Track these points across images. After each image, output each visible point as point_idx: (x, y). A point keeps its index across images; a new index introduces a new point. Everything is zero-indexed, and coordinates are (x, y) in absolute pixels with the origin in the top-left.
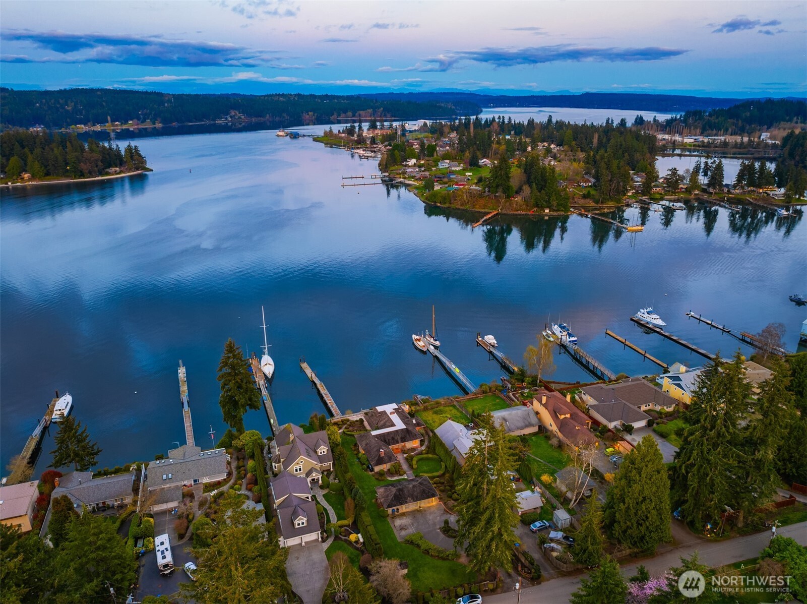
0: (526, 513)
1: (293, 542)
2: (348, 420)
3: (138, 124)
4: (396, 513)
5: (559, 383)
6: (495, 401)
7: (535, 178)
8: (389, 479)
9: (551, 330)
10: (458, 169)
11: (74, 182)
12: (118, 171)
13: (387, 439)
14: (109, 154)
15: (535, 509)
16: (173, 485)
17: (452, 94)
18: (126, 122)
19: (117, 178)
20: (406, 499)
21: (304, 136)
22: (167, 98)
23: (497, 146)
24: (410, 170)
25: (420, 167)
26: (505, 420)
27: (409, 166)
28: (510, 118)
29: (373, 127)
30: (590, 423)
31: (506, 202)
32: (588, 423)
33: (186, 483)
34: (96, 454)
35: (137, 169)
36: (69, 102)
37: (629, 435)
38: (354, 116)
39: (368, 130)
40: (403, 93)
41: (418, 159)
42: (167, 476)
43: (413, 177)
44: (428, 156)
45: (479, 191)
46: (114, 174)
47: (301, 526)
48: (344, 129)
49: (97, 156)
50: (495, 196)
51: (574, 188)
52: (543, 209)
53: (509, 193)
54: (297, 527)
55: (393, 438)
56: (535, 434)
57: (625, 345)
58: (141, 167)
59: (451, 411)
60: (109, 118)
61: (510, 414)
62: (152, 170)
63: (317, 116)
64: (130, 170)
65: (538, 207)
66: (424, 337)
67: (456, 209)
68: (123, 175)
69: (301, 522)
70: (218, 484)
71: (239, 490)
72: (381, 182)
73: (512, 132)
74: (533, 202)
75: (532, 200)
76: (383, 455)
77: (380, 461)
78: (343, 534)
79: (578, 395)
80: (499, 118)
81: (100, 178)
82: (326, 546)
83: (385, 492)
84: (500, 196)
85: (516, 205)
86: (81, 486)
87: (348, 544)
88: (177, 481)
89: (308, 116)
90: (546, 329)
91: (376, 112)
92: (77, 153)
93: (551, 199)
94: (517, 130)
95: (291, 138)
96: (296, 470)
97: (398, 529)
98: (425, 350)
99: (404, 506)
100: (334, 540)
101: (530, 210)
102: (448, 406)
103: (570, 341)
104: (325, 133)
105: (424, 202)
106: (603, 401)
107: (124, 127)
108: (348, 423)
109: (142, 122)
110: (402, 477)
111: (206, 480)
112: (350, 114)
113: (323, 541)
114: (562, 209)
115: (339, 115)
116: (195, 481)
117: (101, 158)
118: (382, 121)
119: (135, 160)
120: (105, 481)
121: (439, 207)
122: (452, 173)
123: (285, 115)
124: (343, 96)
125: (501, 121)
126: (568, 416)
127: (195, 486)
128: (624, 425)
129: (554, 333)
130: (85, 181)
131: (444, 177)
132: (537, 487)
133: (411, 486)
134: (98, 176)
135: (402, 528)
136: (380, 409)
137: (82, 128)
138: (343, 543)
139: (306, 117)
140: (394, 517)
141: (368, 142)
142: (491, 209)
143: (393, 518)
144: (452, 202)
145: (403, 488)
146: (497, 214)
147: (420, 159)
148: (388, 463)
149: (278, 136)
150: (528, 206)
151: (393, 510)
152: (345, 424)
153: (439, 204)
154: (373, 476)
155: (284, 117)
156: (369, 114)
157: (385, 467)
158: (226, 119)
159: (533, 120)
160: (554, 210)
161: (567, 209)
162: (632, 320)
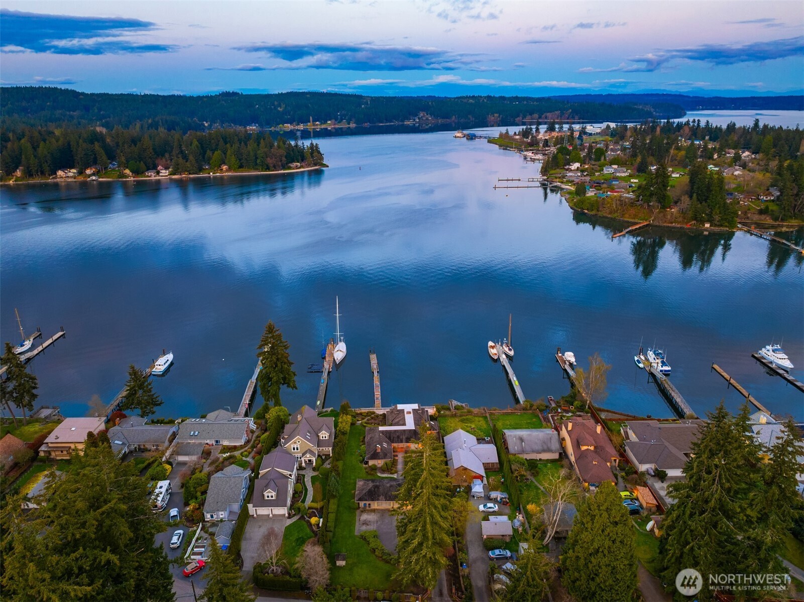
0: (492, 538)
1: (263, 511)
2: (374, 413)
3: (335, 124)
4: (368, 508)
5: (614, 413)
6: (532, 419)
7: (698, 188)
8: (379, 475)
9: (646, 355)
10: (623, 175)
11: (261, 175)
12: (299, 166)
13: (392, 437)
14: (293, 150)
15: (503, 536)
16: (198, 441)
17: (657, 95)
18: (325, 122)
19: (297, 172)
20: (379, 496)
21: (481, 137)
22: (365, 101)
23: (676, 152)
24: (571, 174)
25: (582, 171)
26: (521, 439)
27: (571, 170)
28: (708, 122)
29: (551, 129)
30: (617, 461)
31: (660, 212)
32: (615, 460)
33: (208, 441)
34: (159, 405)
35: (315, 165)
36: (282, 104)
37: (660, 482)
38: (540, 117)
39: (546, 132)
40: (602, 95)
41: (583, 162)
42: (194, 433)
43: (572, 182)
44: (595, 161)
45: (632, 199)
46: (296, 168)
47: (270, 498)
48: (520, 131)
49: (282, 152)
50: (649, 206)
51: (751, 202)
52: (703, 222)
53: (664, 202)
54: (266, 498)
55: (398, 437)
56: (553, 461)
57: (730, 383)
58: (319, 163)
59: (479, 422)
60: (311, 118)
61: (529, 435)
62: (328, 166)
63: (502, 117)
64: (309, 165)
65: (697, 221)
66: (502, 346)
67: (604, 217)
68: (302, 170)
69: (270, 495)
70: (235, 448)
71: (246, 456)
72: (540, 185)
73: (707, 138)
74: (690, 214)
75: (691, 212)
76: (379, 451)
77: (375, 456)
78: (308, 515)
79: (623, 429)
80: (694, 122)
81: (282, 172)
82: (289, 522)
83: (363, 485)
84: (653, 206)
85: (671, 216)
86: (132, 428)
87: (308, 525)
88: (201, 439)
89: (493, 118)
90: (640, 354)
91: (563, 114)
92: (266, 149)
93: (714, 212)
94: (712, 136)
95: (467, 139)
96: (294, 449)
97: (361, 522)
98: (496, 357)
99: (376, 502)
100: (299, 519)
101: (687, 223)
102: (479, 417)
103: (661, 371)
104: (501, 135)
105: (571, 208)
106: (645, 440)
107: (323, 126)
108: (373, 416)
109: (339, 122)
110: (392, 476)
111: (226, 443)
112: (536, 116)
113: (290, 517)
114: (727, 224)
115: (524, 117)
116: (217, 442)
117: (285, 154)
118: (561, 123)
119: (315, 156)
120: (150, 428)
121: (585, 214)
122: (616, 179)
123: (470, 116)
124: (533, 98)
125: (696, 125)
126: (592, 448)
127: (217, 446)
128: (656, 469)
129: (647, 360)
130: (270, 174)
131: (603, 183)
132: (521, 515)
133: (388, 485)
134: (281, 170)
135: (366, 523)
136: (400, 407)
137: (288, 127)
138: (304, 523)
139: (491, 118)
140: (364, 511)
141: (541, 145)
142: (641, 220)
143: (362, 512)
144: (600, 209)
145: (380, 486)
146: (647, 225)
147: (585, 163)
148: (382, 459)
149: (456, 137)
150: (685, 218)
151: (365, 504)
152: (370, 416)
153: (586, 211)
154: (366, 469)
155: (469, 119)
156: (556, 116)
157: (379, 463)
158: (414, 120)
159: (734, 124)
160: (716, 225)
161: (732, 225)
162: (753, 356)
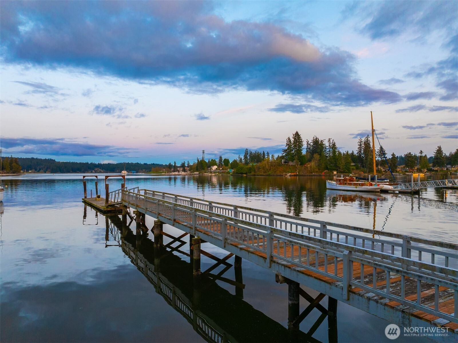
3: (34, 173)
27: (213, 170)
31: (301, 167)
52: (332, 171)
53: (302, 161)
65: (328, 170)
74: (323, 165)
85: (310, 169)
93: (338, 163)
101: (321, 172)
109: (38, 171)
144: (256, 171)
150: (319, 169)
153: (245, 175)
158: (92, 172)
